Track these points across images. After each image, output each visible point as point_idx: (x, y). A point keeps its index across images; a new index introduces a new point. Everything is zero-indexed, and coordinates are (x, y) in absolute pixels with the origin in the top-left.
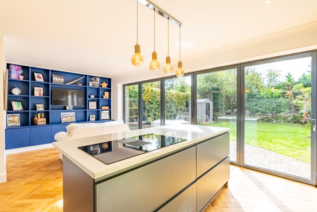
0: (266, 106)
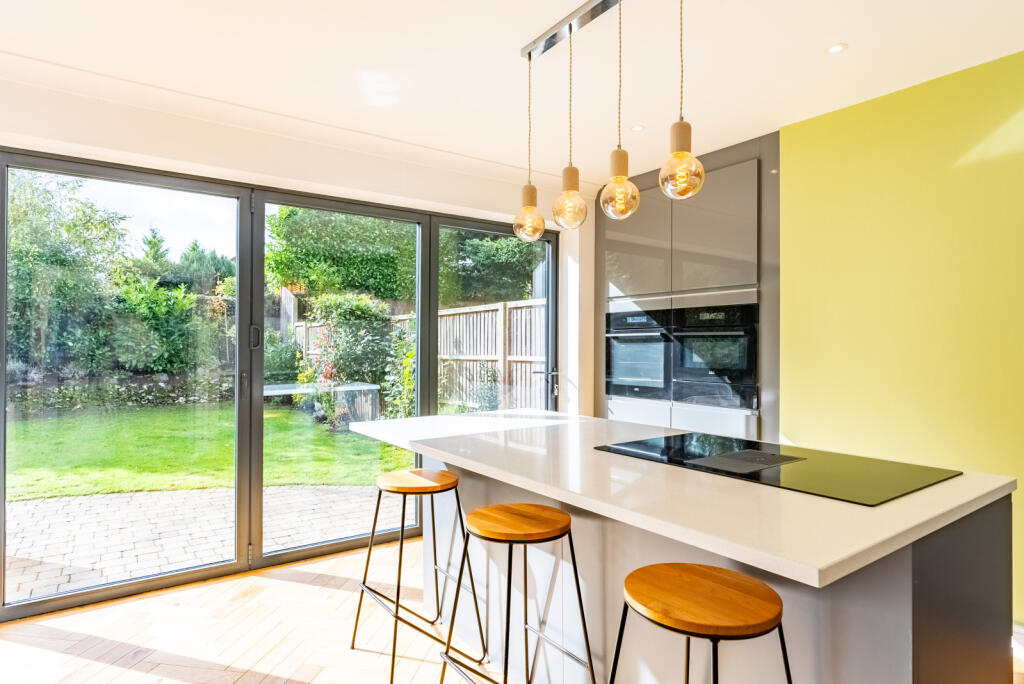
0: (148, 346)
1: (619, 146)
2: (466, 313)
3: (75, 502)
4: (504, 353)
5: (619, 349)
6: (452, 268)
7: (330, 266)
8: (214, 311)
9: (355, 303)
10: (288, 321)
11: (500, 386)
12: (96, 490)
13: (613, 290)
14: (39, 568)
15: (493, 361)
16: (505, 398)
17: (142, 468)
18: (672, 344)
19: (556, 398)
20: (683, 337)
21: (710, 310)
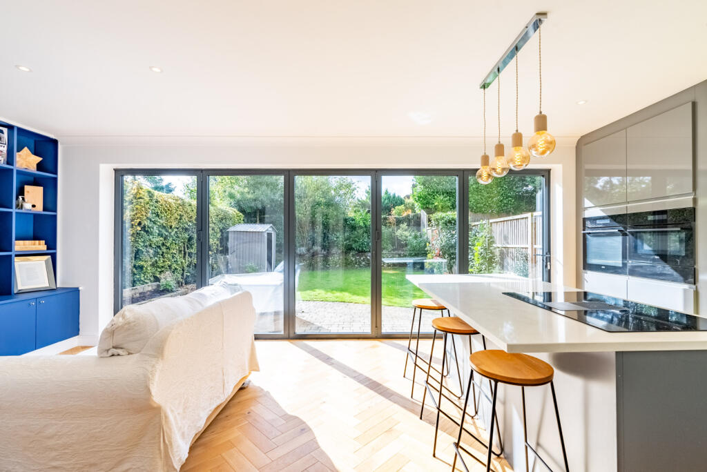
1: (517, 131)
2: (511, 220)
3: (329, 303)
4: (532, 243)
5: (592, 241)
6: (519, 192)
7: (446, 197)
8: (390, 223)
9: (451, 217)
10: (424, 227)
11: (530, 263)
12: (336, 300)
13: (587, 203)
14: (312, 326)
15: (526, 248)
16: (532, 270)
17: (354, 293)
18: (628, 237)
19: (549, 271)
20: (637, 232)
21: (654, 213)
